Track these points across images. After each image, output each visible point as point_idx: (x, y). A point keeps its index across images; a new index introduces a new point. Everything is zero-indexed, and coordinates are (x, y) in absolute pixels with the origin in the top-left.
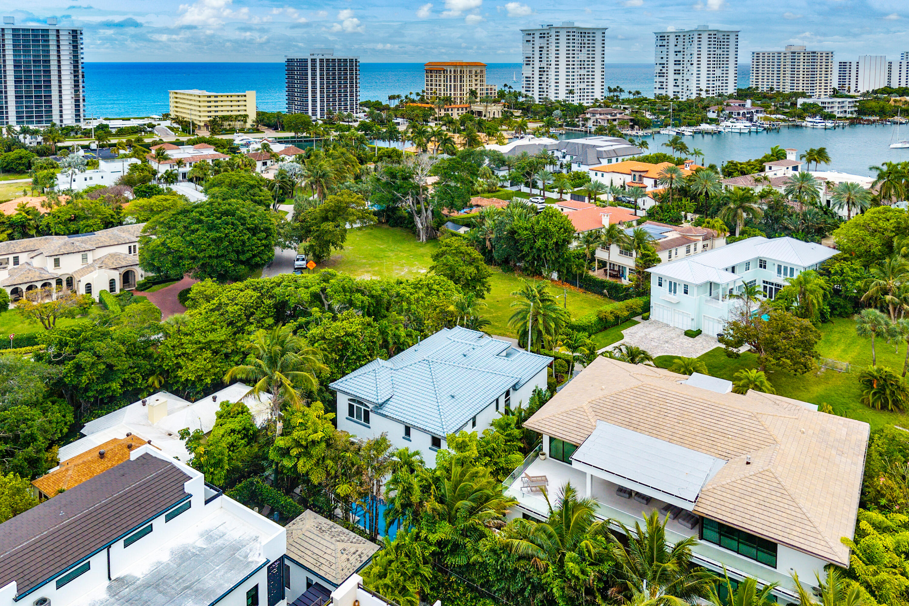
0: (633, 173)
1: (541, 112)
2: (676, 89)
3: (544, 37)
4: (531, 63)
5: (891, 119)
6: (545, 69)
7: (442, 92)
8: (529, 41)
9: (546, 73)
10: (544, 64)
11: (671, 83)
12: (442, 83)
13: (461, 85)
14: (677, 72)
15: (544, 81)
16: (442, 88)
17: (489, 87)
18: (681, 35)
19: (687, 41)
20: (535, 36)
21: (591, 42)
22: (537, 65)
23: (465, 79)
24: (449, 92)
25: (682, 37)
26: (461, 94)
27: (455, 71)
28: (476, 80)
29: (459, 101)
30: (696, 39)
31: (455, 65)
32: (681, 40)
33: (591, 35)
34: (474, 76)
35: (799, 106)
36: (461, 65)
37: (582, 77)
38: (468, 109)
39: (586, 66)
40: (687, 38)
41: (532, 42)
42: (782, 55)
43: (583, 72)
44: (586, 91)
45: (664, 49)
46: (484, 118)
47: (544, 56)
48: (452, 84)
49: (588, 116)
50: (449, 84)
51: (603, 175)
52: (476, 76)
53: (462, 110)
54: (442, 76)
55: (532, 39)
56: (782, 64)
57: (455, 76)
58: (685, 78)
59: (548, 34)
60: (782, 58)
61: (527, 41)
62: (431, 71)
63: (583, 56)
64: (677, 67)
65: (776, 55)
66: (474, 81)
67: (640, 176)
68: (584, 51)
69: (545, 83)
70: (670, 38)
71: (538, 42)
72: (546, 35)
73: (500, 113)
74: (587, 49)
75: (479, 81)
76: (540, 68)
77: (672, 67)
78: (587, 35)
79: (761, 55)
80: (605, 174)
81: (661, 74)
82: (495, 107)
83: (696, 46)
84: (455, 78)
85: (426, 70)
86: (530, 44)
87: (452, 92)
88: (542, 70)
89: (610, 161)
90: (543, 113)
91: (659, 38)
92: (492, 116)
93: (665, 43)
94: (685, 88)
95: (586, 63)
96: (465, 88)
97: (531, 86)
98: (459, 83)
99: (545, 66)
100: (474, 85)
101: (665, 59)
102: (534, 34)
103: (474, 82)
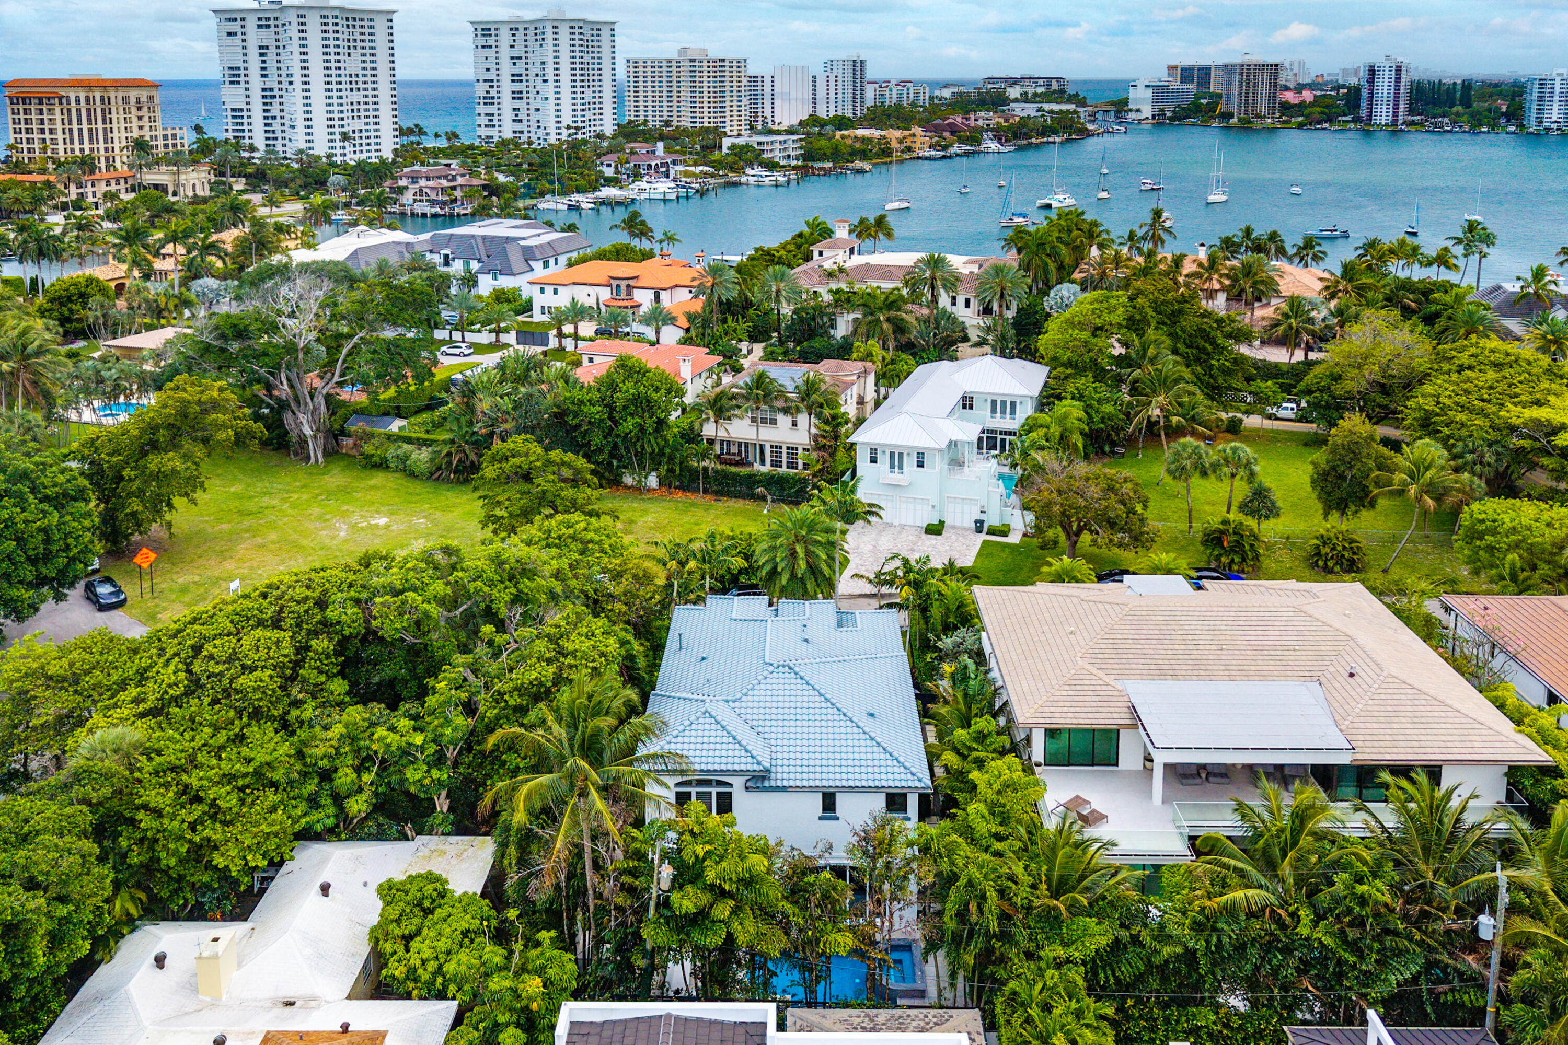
0: (614, 283)
1: (293, 180)
2: (518, 127)
3: (268, 26)
4: (242, 79)
5: (850, 165)
6: (276, 93)
7: (61, 147)
8: (235, 34)
9: (278, 100)
10: (272, 82)
11: (508, 115)
12: (59, 126)
13: (105, 130)
14: (517, 96)
15: (274, 118)
16: (60, 136)
17: (169, 132)
18: (521, 27)
19: (531, 38)
20: (246, 23)
21: (367, 37)
22: (256, 84)
23: (114, 116)
24: (77, 146)
25: (522, 31)
26: (106, 150)
27: (87, 100)
28: (140, 118)
29: (103, 164)
30: (549, 36)
31: (87, 85)
32: (520, 35)
33: (366, 23)
34: (134, 110)
35: (725, 150)
36: (104, 85)
37: (355, 107)
38: (130, 182)
39: (361, 86)
40: (531, 32)
41: (239, 36)
42: (674, 64)
43: (356, 97)
44: (364, 134)
45: (491, 53)
46: (173, 199)
47: (271, 64)
48: (85, 126)
49: (403, 183)
50: (75, 127)
51: (555, 292)
52: (139, 109)
53: (118, 183)
54: (58, 110)
55: (239, 30)
56: (675, 79)
57: (88, 110)
58: (532, 107)
59: (276, 19)
60: (674, 69)
61: (229, 34)
62: (24, 99)
63: (353, 65)
64: (517, 87)
65: (665, 64)
66: (134, 120)
67: (628, 286)
68: (356, 54)
69: (279, 120)
70: (500, 32)
71: (255, 37)
72: (272, 22)
73: (207, 187)
74: (360, 51)
75: (146, 119)
76: (264, 90)
77: (507, 88)
78: (358, 23)
79: (641, 64)
80: (560, 288)
81: (489, 100)
82: (194, 175)
83: (551, 48)
84: (89, 115)
85: (11, 98)
86: (237, 40)
87: (87, 146)
88: (268, 95)
89: (546, 265)
90: (299, 182)
91: (479, 32)
92: (191, 194)
93: (491, 42)
94: (534, 125)
95: (361, 79)
96: (115, 135)
97: (246, 127)
98: (100, 126)
99: (276, 86)
100: (135, 129)
101: (493, 71)
102: (243, 19)
103: (135, 123)
